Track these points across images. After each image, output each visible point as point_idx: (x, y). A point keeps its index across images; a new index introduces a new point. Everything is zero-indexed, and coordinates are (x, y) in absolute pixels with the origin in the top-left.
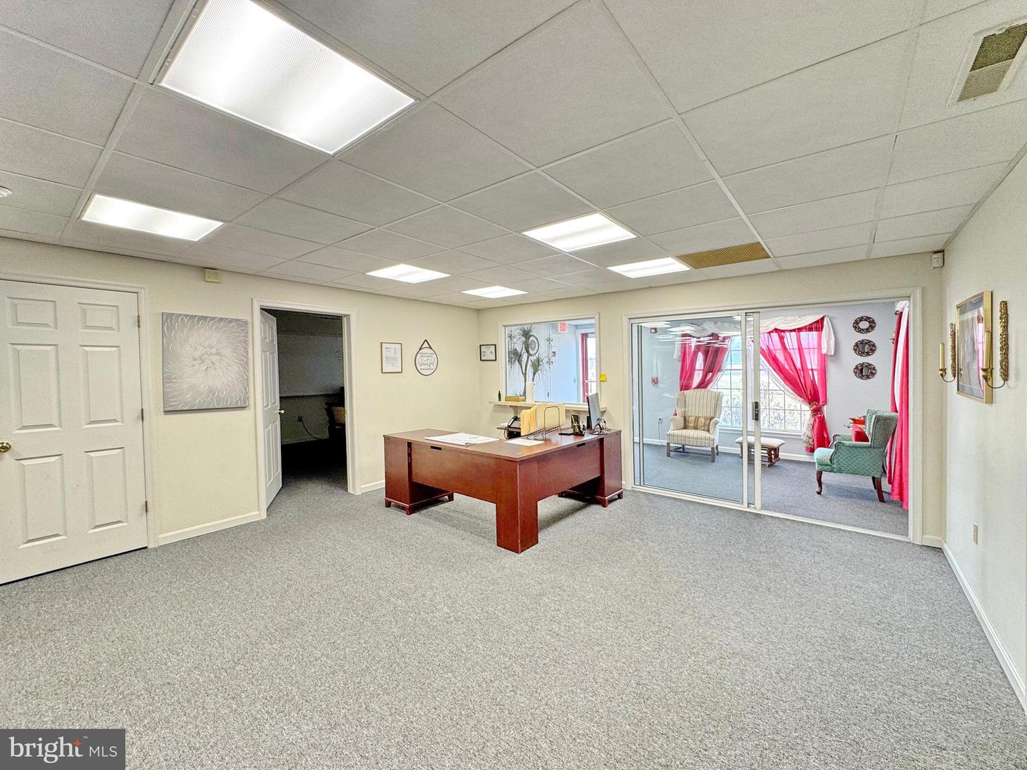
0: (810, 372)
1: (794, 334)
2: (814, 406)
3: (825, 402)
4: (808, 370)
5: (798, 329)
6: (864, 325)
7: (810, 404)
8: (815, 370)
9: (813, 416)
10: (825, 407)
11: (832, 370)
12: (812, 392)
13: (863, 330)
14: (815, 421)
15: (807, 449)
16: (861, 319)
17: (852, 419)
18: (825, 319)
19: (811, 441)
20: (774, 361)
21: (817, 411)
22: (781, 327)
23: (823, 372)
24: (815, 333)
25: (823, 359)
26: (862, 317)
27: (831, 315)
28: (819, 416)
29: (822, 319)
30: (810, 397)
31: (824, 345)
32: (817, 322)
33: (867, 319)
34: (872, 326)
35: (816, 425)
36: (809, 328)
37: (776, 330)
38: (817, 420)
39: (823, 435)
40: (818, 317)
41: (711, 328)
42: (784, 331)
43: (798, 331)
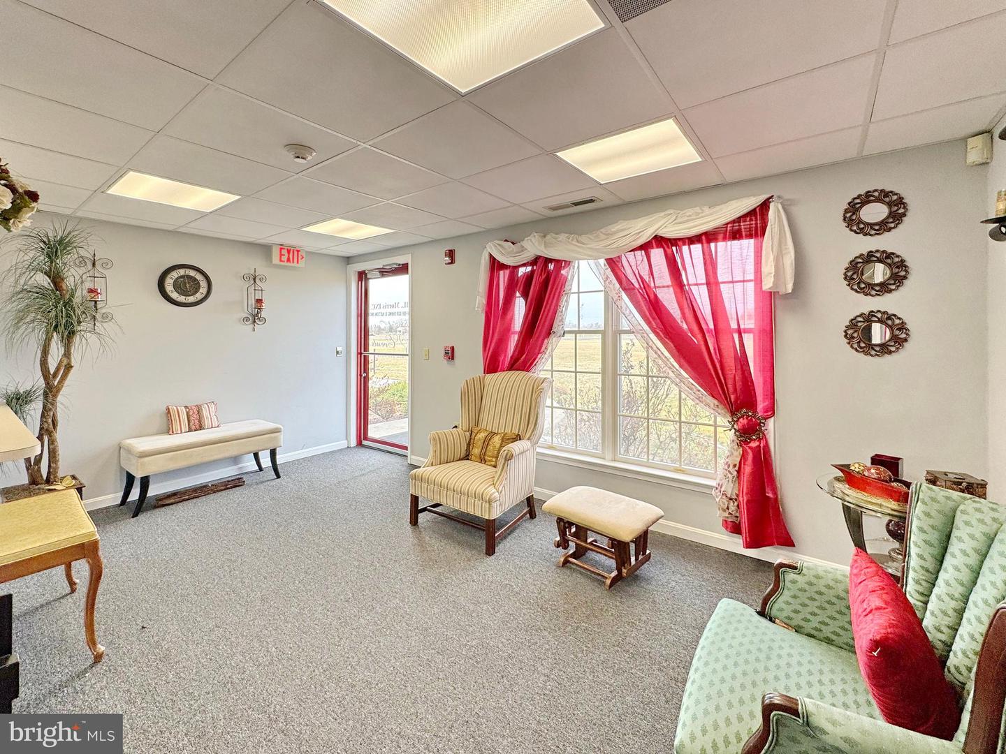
0: (736, 336)
1: (697, 248)
2: (743, 421)
3: (771, 410)
4: (731, 332)
5: (706, 234)
6: (875, 212)
7: (733, 414)
8: (748, 331)
9: (739, 445)
10: (771, 422)
11: (789, 331)
12: (739, 384)
13: (871, 225)
14: (744, 456)
15: (725, 523)
16: (867, 198)
17: (837, 467)
18: (772, 205)
19: (733, 507)
20: (654, 310)
21: (750, 432)
22: (670, 232)
23: (768, 336)
24: (748, 244)
25: (769, 302)
26: (868, 194)
27: (787, 196)
28: (754, 444)
29: (765, 206)
30: (733, 397)
31: (768, 268)
32: (752, 213)
33: (883, 196)
34: (897, 209)
35: (748, 469)
36: (733, 232)
37: (659, 241)
38: (750, 456)
39: (764, 492)
40: (751, 202)
41: (534, 247)
42: (675, 242)
43: (709, 241)
